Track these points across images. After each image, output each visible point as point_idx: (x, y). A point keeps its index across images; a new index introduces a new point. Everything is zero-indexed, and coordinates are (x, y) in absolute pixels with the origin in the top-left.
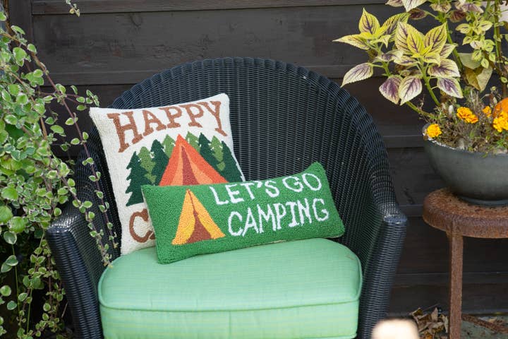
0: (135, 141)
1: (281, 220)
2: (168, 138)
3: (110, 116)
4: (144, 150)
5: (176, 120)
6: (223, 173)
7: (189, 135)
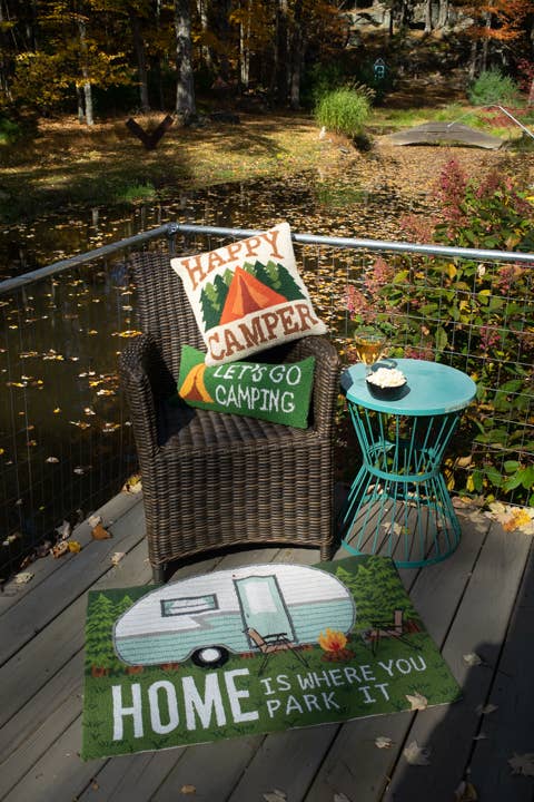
0: (201, 279)
1: (255, 402)
2: (228, 272)
3: (183, 263)
4: (208, 285)
5: (235, 255)
6: (278, 291)
7: (246, 264)
